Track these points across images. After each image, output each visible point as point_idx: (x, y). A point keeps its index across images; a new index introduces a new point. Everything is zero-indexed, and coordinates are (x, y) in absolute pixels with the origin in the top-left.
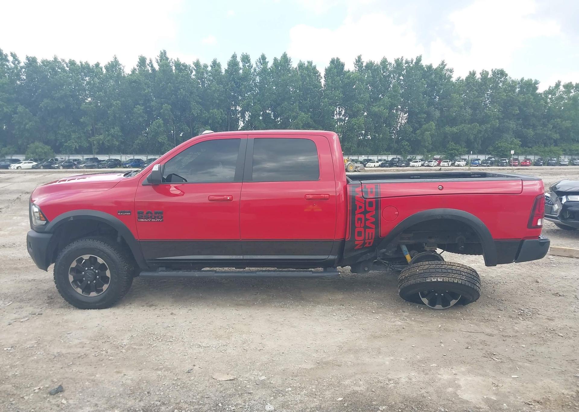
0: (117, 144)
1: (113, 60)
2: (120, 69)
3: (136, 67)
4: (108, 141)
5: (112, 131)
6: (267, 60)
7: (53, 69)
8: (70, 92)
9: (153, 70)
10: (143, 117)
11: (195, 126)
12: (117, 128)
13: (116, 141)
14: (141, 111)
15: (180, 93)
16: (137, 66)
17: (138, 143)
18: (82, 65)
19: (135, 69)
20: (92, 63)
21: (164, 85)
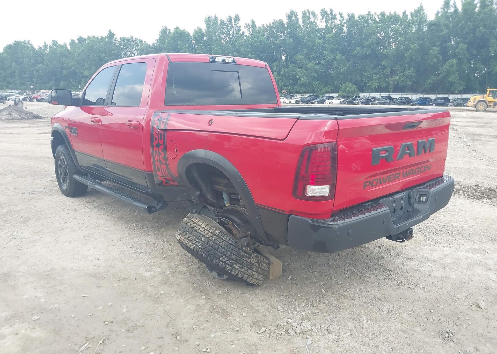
0: (410, 84)
1: (419, 6)
2: (424, 13)
3: (440, 10)
4: (403, 81)
5: (407, 72)
7: (366, 21)
8: (377, 40)
9: (456, 11)
10: (437, 58)
11: (491, 64)
12: (412, 69)
13: (409, 81)
14: (436, 52)
15: (479, 31)
16: (441, 9)
17: (430, 83)
18: (390, 14)
19: (438, 12)
20: (400, 13)
21: (463, 24)
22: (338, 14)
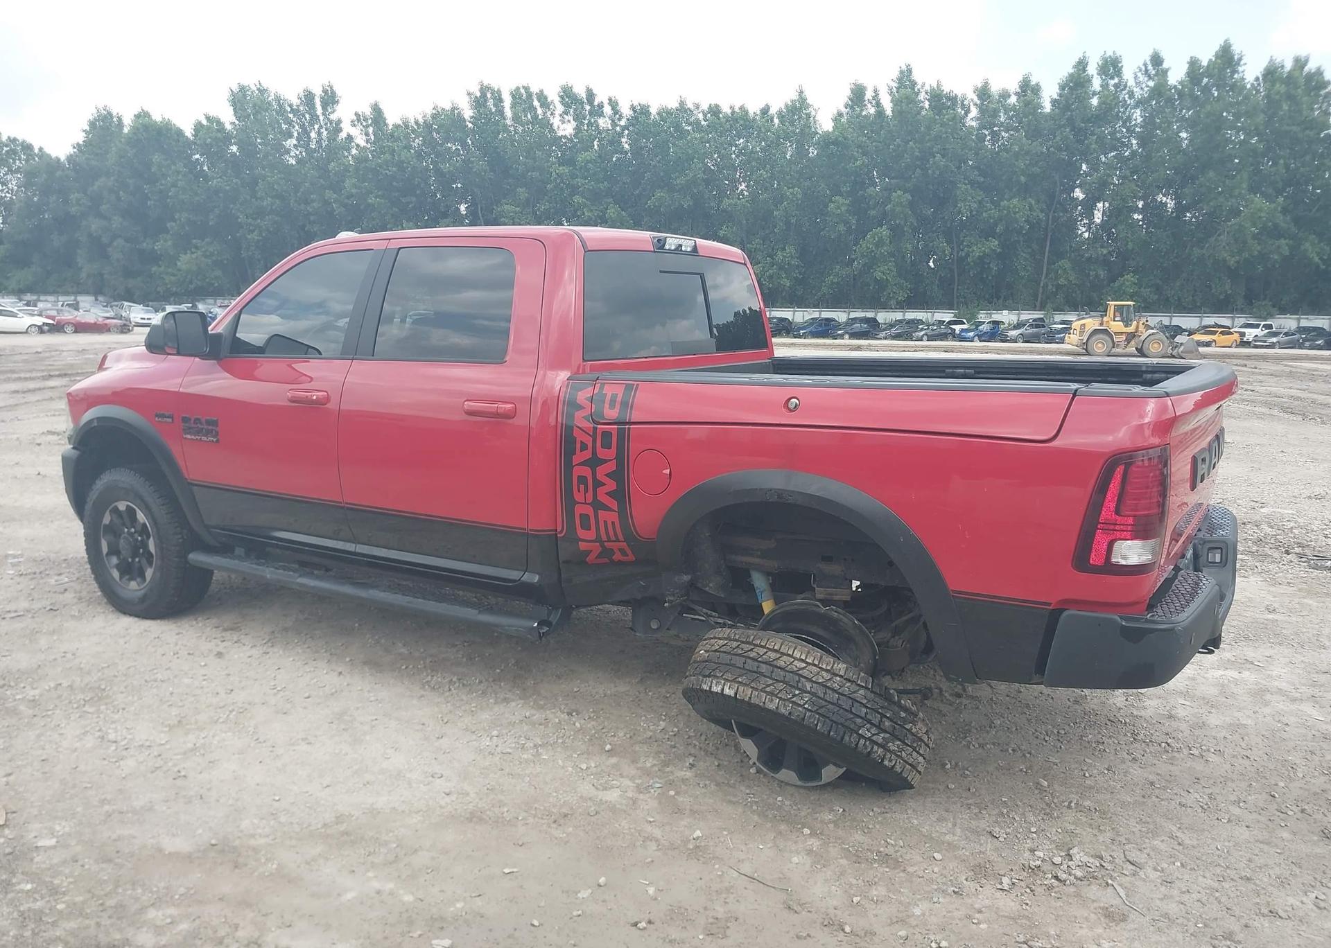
0: (788, 285)
1: (795, 96)
2: (809, 115)
3: (844, 110)
4: (771, 277)
5: (780, 256)
6: (1165, 65)
7: (678, 127)
8: (704, 172)
9: (880, 113)
10: (846, 223)
11: (963, 241)
12: (790, 249)
13: (786, 278)
14: (843, 209)
15: (934, 163)
16: (846, 108)
17: (833, 283)
18: (733, 112)
19: (840, 115)
20: (754, 108)
21: (899, 146)
22: (606, 102)
